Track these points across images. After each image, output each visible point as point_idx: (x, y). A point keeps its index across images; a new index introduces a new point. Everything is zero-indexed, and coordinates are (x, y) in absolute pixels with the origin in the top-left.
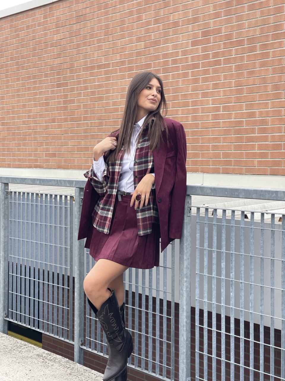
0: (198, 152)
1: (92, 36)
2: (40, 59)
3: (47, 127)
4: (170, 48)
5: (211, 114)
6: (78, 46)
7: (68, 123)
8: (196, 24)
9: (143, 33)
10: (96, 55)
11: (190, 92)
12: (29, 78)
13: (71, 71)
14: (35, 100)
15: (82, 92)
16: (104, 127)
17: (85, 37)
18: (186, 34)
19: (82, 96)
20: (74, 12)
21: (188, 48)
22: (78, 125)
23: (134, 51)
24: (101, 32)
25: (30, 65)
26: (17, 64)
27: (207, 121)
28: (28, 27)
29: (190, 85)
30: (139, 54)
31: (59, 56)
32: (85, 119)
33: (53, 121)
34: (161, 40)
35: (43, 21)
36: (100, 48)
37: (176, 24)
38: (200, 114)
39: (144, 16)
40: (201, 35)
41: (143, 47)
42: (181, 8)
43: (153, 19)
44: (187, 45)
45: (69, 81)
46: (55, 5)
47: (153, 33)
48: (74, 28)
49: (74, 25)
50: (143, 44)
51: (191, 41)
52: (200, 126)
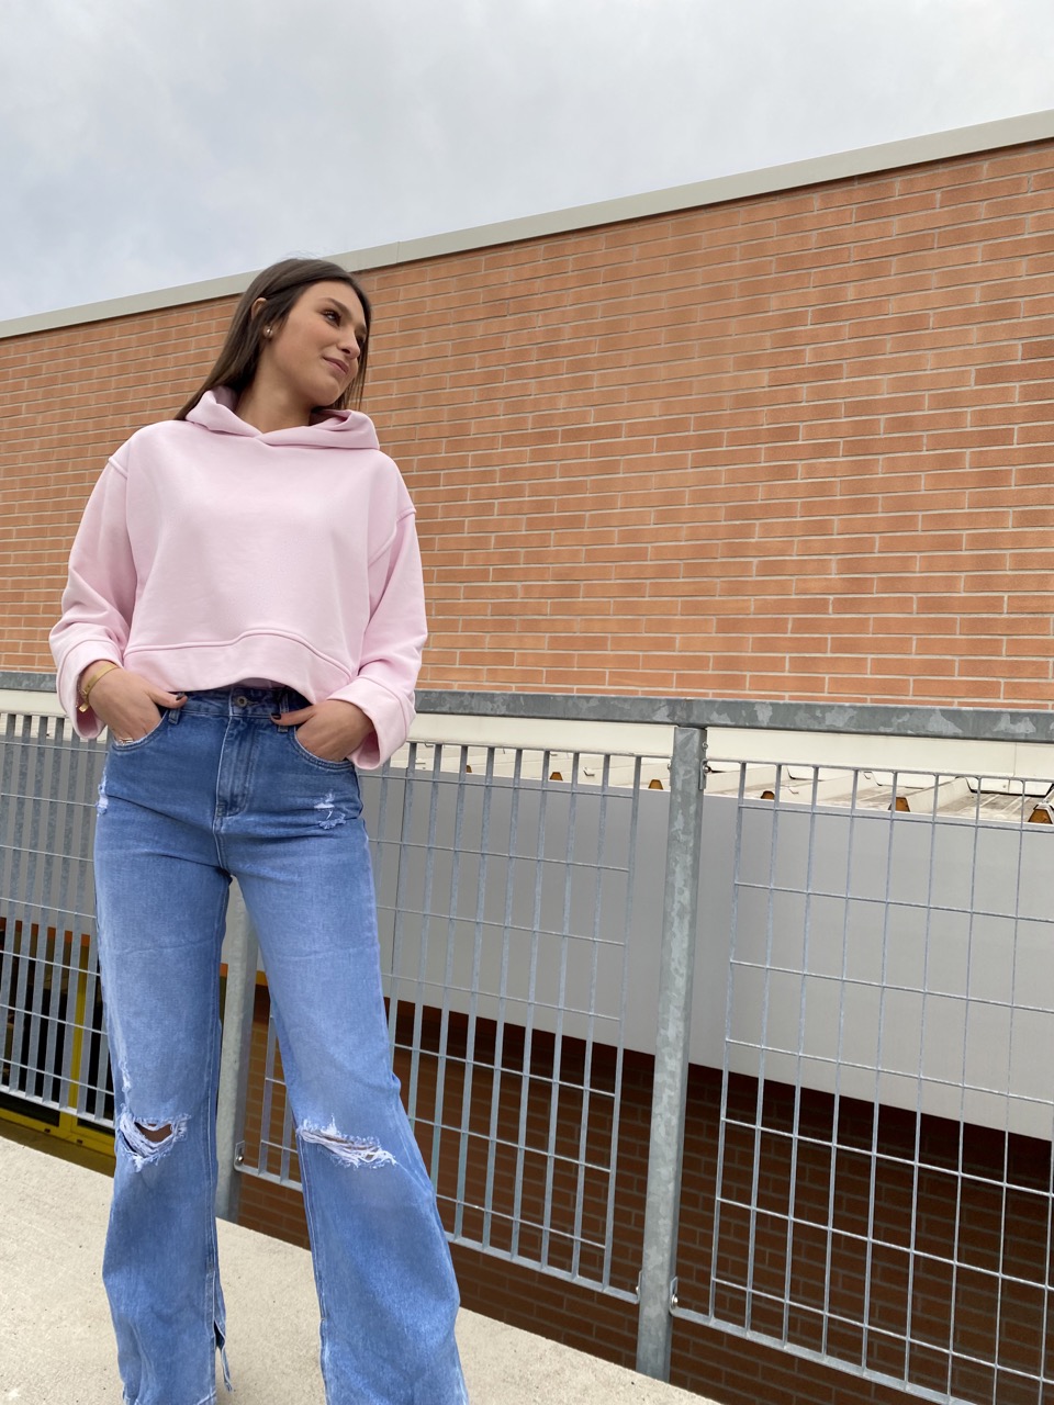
0: (995, 679)
1: (549, 352)
4: (884, 388)
6: (493, 377)
8: (999, 323)
9: (768, 345)
10: (562, 403)
11: (967, 511)
13: (455, 446)
15: (496, 501)
16: (581, 600)
17: (521, 355)
18: (954, 349)
19: (496, 512)
20: (480, 290)
21: (963, 389)
22: (472, 593)
23: (726, 394)
24: (591, 341)
27: (1036, 594)
29: (967, 491)
30: (745, 401)
31: (408, 403)
32: (503, 575)
34: (845, 366)
36: (581, 384)
37: (913, 323)
38: (1009, 573)
39: (774, 302)
40: (1020, 354)
41: (765, 382)
42: (934, 281)
43: (810, 309)
44: (960, 379)
45: (442, 472)
46: (402, 271)
47: (813, 346)
48: (480, 329)
49: (479, 322)
50: (764, 376)
51: (973, 368)
52: (1005, 606)
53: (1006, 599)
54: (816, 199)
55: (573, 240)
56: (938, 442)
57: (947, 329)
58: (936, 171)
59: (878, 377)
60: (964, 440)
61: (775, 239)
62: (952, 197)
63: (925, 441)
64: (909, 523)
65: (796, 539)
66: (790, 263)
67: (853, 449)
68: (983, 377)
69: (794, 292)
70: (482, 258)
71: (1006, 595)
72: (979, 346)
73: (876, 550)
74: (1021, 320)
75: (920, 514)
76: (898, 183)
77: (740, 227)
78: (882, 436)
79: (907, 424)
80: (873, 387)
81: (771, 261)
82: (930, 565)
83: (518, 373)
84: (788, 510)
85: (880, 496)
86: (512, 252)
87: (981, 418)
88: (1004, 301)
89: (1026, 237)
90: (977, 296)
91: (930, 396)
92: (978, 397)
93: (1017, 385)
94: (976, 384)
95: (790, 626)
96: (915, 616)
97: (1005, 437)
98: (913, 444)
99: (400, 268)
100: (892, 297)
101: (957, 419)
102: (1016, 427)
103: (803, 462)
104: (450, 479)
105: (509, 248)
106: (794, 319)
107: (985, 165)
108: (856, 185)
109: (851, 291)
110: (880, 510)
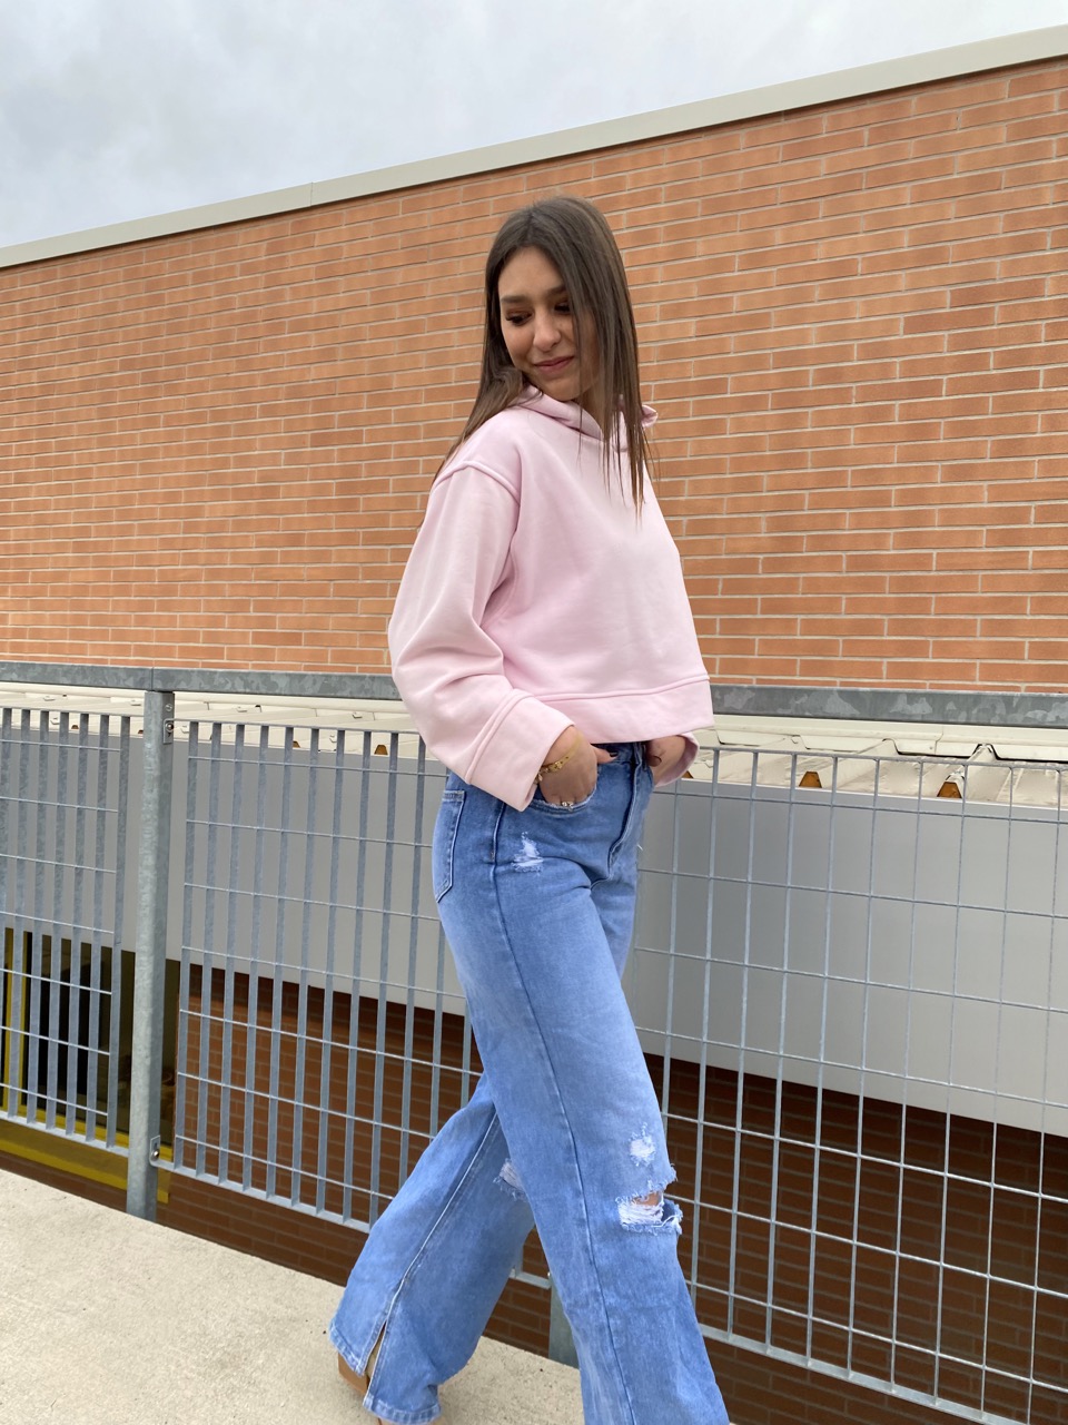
0: (923, 638)
2: (246, 366)
3: (267, 558)
4: (813, 337)
5: (984, 529)
6: (415, 327)
7: (356, 548)
8: (928, 269)
9: (695, 293)
11: (896, 465)
12: (199, 418)
13: (376, 400)
14: (218, 479)
15: (421, 459)
18: (884, 296)
20: (399, 234)
21: (893, 338)
23: (652, 345)
25: (201, 383)
26: (149, 378)
27: (965, 550)
28: (201, 277)
29: (896, 445)
31: (327, 356)
33: (296, 540)
34: (773, 314)
35: (264, 258)
37: (842, 269)
38: (937, 529)
39: (700, 246)
40: (948, 301)
41: (693, 332)
42: (863, 225)
43: (737, 254)
44: (889, 328)
45: (364, 429)
46: (317, 215)
47: (739, 294)
48: (399, 277)
49: (398, 270)
50: (692, 324)
51: (901, 317)
52: (934, 563)
53: (934, 556)
54: (742, 135)
55: (493, 180)
56: (866, 394)
57: (876, 275)
58: (864, 107)
59: (806, 326)
60: (892, 392)
61: (701, 179)
62: (880, 135)
63: (854, 392)
64: (838, 479)
65: (725, 497)
66: (717, 206)
67: (782, 401)
68: (912, 326)
69: (721, 236)
70: (400, 200)
71: (935, 552)
72: (909, 293)
73: (806, 507)
74: (950, 266)
75: (850, 469)
76: (825, 117)
77: (664, 166)
78: (811, 388)
79: (835, 376)
80: (802, 337)
81: (697, 203)
82: (859, 522)
83: (440, 323)
84: (717, 467)
85: (809, 450)
86: (431, 193)
87: (910, 368)
88: (932, 246)
89: (955, 176)
90: (906, 240)
91: (858, 345)
92: (906, 347)
93: (946, 333)
94: (905, 333)
95: (720, 587)
96: (845, 575)
97: (933, 389)
98: (842, 396)
99: (314, 212)
100: (820, 242)
101: (885, 371)
102: (945, 378)
103: (732, 416)
104: (373, 436)
105: (427, 189)
106: (720, 265)
107: (914, 100)
108: (783, 122)
109: (778, 235)
110: (810, 465)
